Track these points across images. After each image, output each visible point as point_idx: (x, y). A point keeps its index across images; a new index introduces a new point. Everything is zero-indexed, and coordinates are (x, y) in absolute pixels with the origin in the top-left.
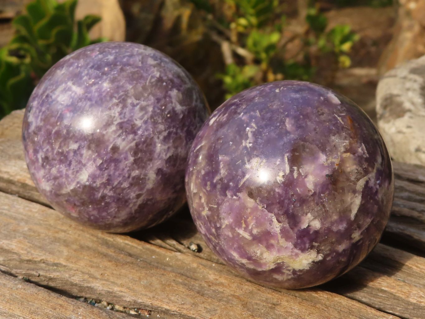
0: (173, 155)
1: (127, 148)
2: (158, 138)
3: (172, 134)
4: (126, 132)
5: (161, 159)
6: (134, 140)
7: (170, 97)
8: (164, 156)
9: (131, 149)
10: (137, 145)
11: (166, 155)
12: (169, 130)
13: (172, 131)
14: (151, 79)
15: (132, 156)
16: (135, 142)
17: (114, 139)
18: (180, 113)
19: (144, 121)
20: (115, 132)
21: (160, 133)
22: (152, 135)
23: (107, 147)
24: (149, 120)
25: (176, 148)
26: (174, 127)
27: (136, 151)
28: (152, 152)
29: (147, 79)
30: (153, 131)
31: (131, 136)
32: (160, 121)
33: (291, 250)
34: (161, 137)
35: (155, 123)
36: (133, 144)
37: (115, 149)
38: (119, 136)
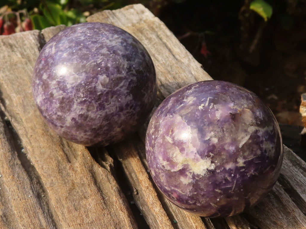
0: (84, 114)
1: (58, 97)
2: (77, 100)
3: (88, 102)
4: (60, 88)
5: (76, 113)
6: (62, 95)
7: (97, 79)
8: (78, 112)
9: (59, 99)
10: (63, 98)
11: (79, 112)
12: (85, 99)
13: (88, 100)
14: (92, 63)
15: (59, 104)
16: (62, 96)
17: (53, 89)
18: (99, 91)
19: (72, 86)
20: (55, 85)
21: (79, 97)
22: (73, 97)
23: (49, 91)
24: (75, 88)
25: (88, 111)
26: (90, 98)
27: (62, 101)
28: (71, 107)
29: (89, 62)
30: (75, 95)
31: (61, 92)
32: (82, 91)
33: (194, 154)
34: (79, 101)
35: (78, 90)
36: (61, 97)
37: (52, 95)
38: (55, 88)
